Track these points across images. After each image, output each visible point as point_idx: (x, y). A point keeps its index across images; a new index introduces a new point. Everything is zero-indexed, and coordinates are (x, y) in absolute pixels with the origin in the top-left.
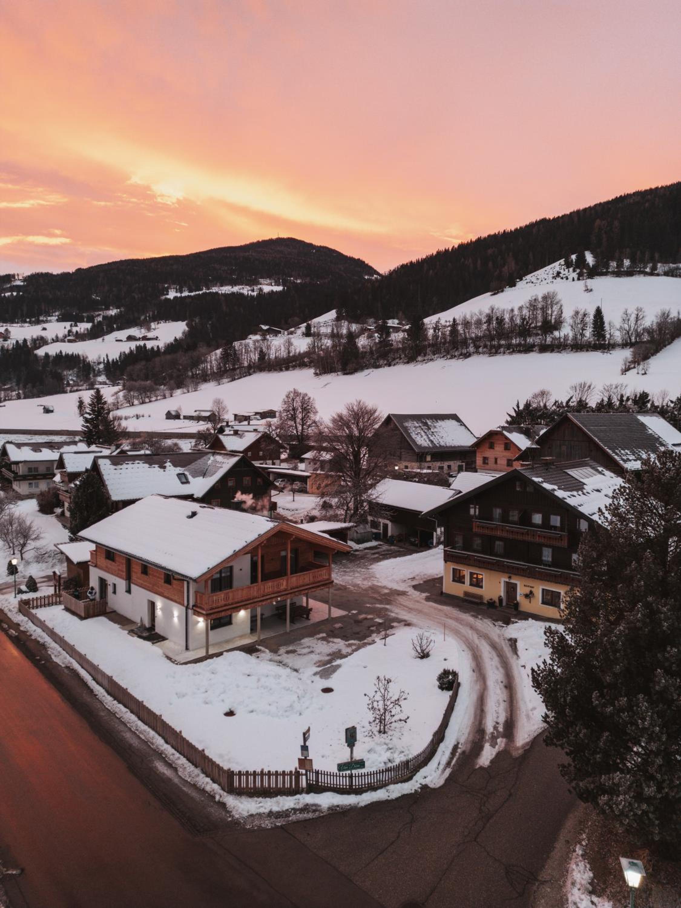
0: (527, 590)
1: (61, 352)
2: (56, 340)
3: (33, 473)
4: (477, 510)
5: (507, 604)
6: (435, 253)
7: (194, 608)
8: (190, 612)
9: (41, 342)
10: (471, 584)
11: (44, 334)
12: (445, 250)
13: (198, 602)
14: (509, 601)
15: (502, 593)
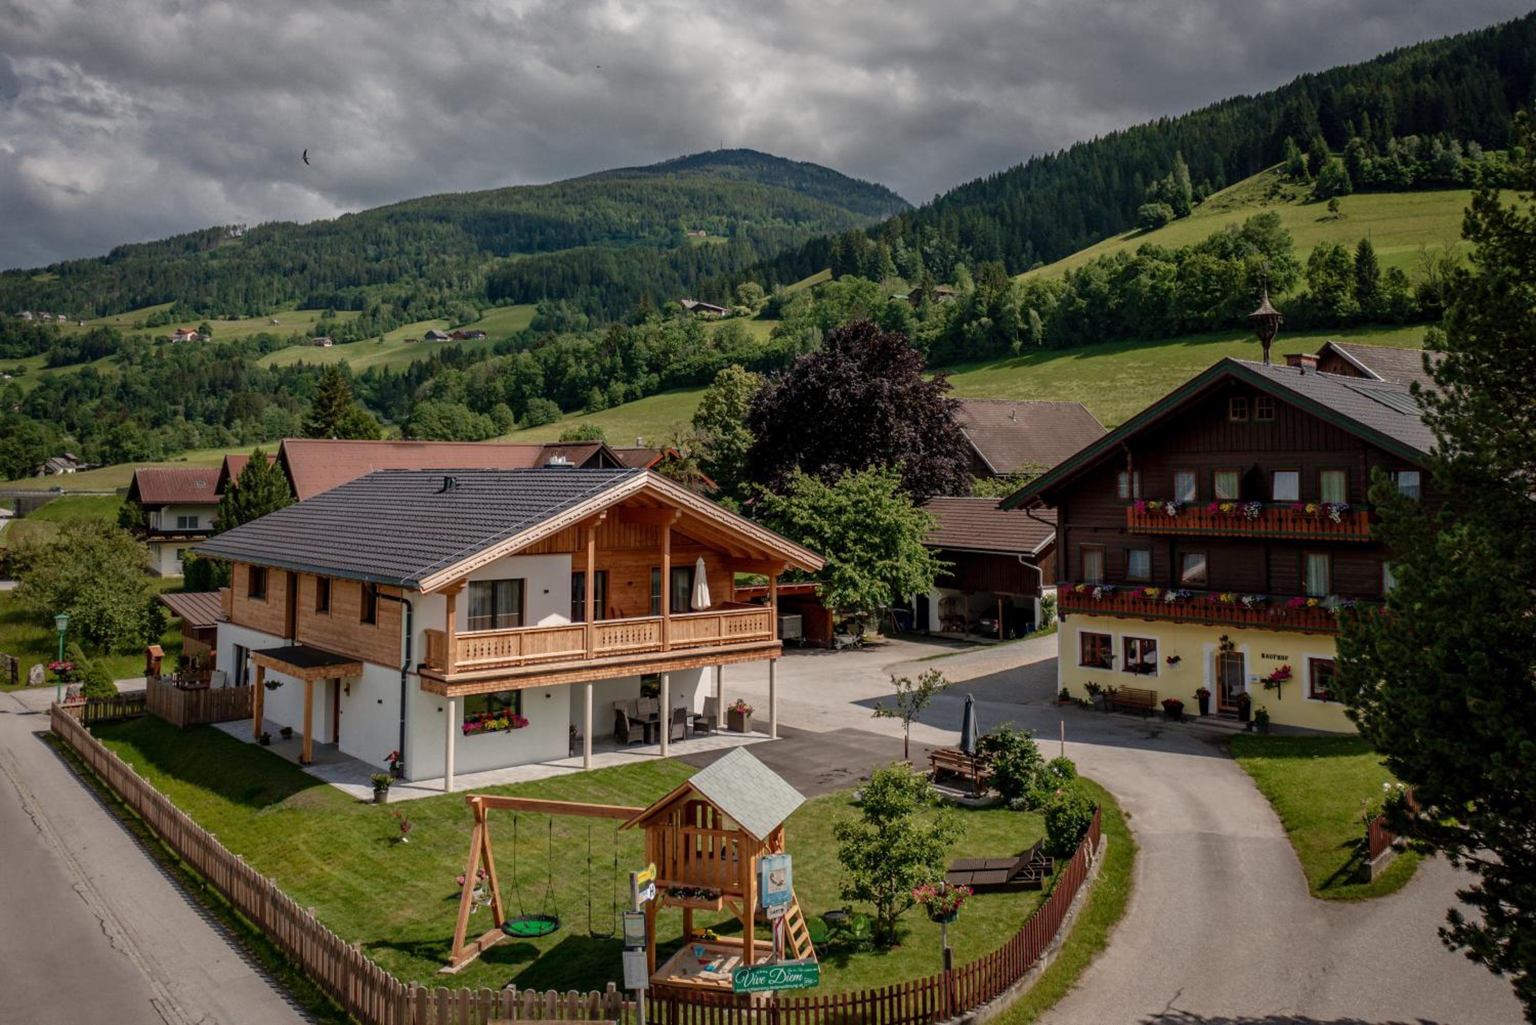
0: (1269, 668)
1: (300, 362)
2: (295, 341)
3: (188, 529)
4: (1136, 486)
5: (1220, 711)
6: (1025, 163)
7: (423, 671)
8: (414, 682)
9: (266, 345)
10: (1128, 668)
11: (271, 331)
12: (1046, 156)
13: (433, 655)
14: (1224, 703)
15: (1207, 679)
